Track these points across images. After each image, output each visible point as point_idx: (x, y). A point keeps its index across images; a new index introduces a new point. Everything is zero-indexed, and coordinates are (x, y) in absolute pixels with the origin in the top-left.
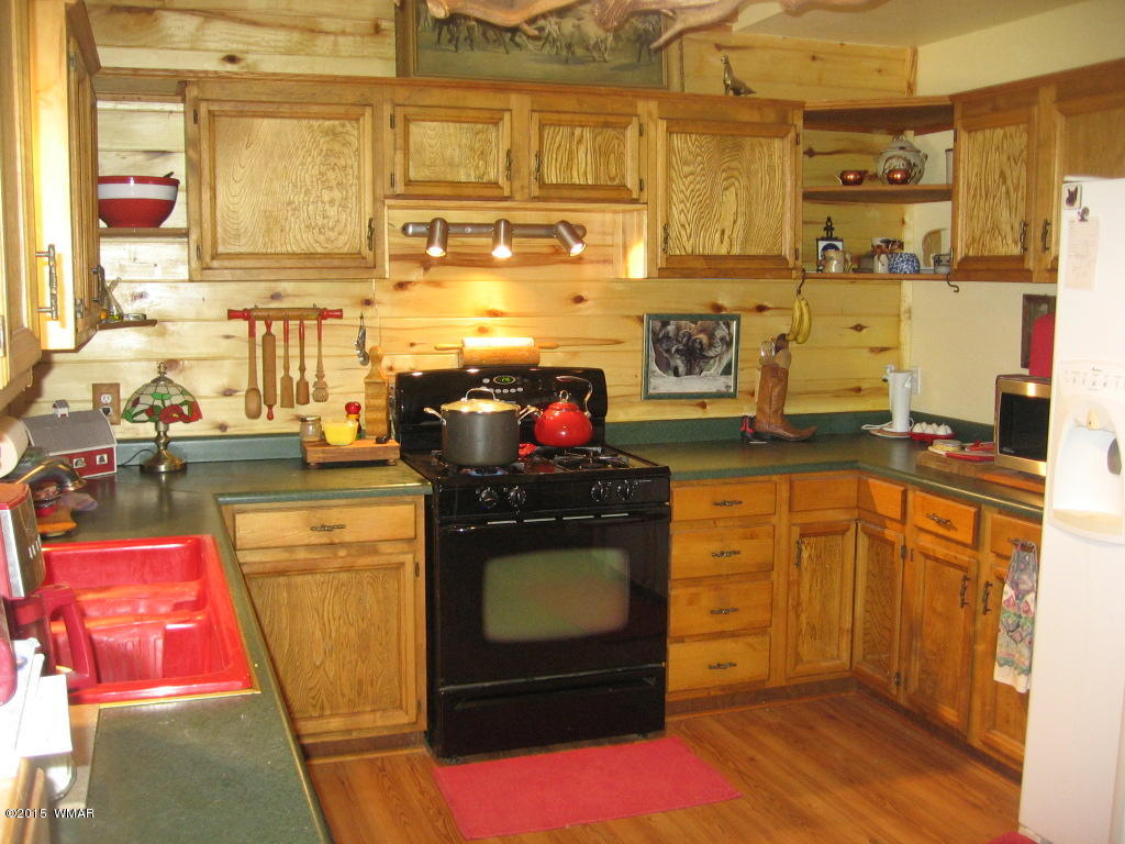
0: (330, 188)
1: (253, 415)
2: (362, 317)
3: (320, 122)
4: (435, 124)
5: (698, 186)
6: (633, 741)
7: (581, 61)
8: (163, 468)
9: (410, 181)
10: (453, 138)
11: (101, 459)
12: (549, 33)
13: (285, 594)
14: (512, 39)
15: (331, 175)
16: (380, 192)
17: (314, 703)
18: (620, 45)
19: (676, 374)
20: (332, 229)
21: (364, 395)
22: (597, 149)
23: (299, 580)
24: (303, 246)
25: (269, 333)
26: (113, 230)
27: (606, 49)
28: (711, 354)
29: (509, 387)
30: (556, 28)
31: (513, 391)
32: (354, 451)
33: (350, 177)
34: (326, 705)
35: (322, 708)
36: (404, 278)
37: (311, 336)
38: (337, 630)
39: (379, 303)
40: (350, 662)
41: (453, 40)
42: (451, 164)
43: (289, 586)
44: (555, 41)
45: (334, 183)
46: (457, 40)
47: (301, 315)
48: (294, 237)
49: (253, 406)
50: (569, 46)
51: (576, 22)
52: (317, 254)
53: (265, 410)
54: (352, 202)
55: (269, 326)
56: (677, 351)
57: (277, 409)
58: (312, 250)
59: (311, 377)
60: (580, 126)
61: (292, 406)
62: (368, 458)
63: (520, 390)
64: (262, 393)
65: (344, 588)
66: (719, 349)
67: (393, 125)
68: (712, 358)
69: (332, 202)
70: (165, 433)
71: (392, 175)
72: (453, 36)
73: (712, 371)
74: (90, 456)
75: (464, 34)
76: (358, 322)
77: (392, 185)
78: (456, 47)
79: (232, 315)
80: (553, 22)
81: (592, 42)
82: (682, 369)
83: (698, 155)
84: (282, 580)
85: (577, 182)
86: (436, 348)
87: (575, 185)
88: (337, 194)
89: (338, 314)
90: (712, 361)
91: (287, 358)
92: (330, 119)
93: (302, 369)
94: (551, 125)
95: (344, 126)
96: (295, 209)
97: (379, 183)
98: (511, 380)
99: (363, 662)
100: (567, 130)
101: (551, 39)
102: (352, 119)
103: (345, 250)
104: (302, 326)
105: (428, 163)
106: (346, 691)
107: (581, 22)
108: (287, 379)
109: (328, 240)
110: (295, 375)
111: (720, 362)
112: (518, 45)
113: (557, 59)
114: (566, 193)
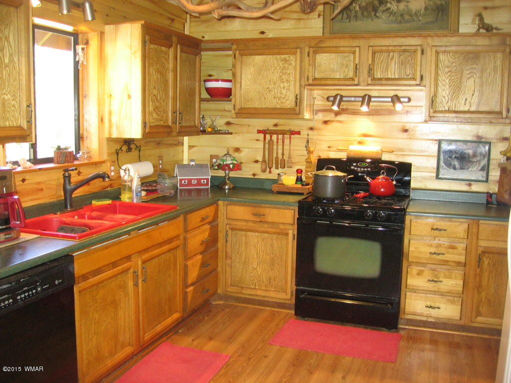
0: (284, 82)
1: (264, 171)
2: (308, 135)
3: (280, 56)
4: (327, 54)
5: (453, 78)
6: (382, 331)
7: (407, 22)
8: (227, 187)
9: (315, 78)
10: (334, 60)
11: (204, 182)
12: (393, 10)
13: (244, 238)
14: (375, 15)
15: (284, 77)
16: (303, 83)
17: (252, 282)
18: (427, 13)
19: (455, 168)
20: (283, 98)
21: (305, 166)
22: (401, 61)
23: (249, 233)
24: (272, 105)
25: (271, 139)
26: (212, 99)
27: (420, 15)
28: (474, 160)
29: (364, 168)
30: (396, 7)
31: (366, 169)
32: (293, 188)
33: (291, 78)
34: (257, 284)
35: (255, 285)
36: (327, 119)
37: (287, 141)
38: (263, 256)
39: (316, 129)
40: (267, 269)
41: (349, 17)
42: (333, 71)
43: (246, 236)
44: (395, 13)
45: (285, 80)
46: (350, 18)
47: (283, 133)
48: (269, 101)
49: (264, 167)
50: (402, 15)
51: (406, 4)
52: (277, 108)
53: (268, 170)
54: (292, 87)
55: (271, 137)
56: (455, 157)
57: (273, 169)
58: (275, 107)
59: (286, 158)
60: (392, 52)
61: (278, 169)
62: (296, 191)
63: (369, 169)
64: (267, 162)
65: (266, 240)
66: (479, 158)
67: (308, 56)
68: (475, 162)
69: (284, 88)
70: (228, 174)
71: (308, 77)
72: (348, 16)
73: (474, 169)
74: (199, 180)
75: (353, 14)
76: (306, 136)
77: (308, 80)
78: (350, 21)
79: (259, 132)
80: (395, 5)
81: (413, 12)
82: (457, 166)
83: (453, 62)
84: (243, 233)
85: (390, 77)
86: (338, 149)
87: (389, 78)
88: (286, 85)
89: (299, 133)
90: (475, 164)
91: (277, 149)
92: (284, 54)
93: (283, 154)
94: (379, 52)
95: (289, 57)
96: (269, 91)
97: (303, 79)
98: (366, 165)
99: (272, 270)
100: (386, 54)
101: (393, 12)
102: (293, 54)
103: (288, 107)
104: (283, 137)
105: (323, 71)
106: (265, 280)
107: (408, 4)
108: (277, 158)
109: (282, 103)
110: (280, 156)
111: (479, 164)
112: (377, 17)
113: (396, 22)
114: (384, 82)
